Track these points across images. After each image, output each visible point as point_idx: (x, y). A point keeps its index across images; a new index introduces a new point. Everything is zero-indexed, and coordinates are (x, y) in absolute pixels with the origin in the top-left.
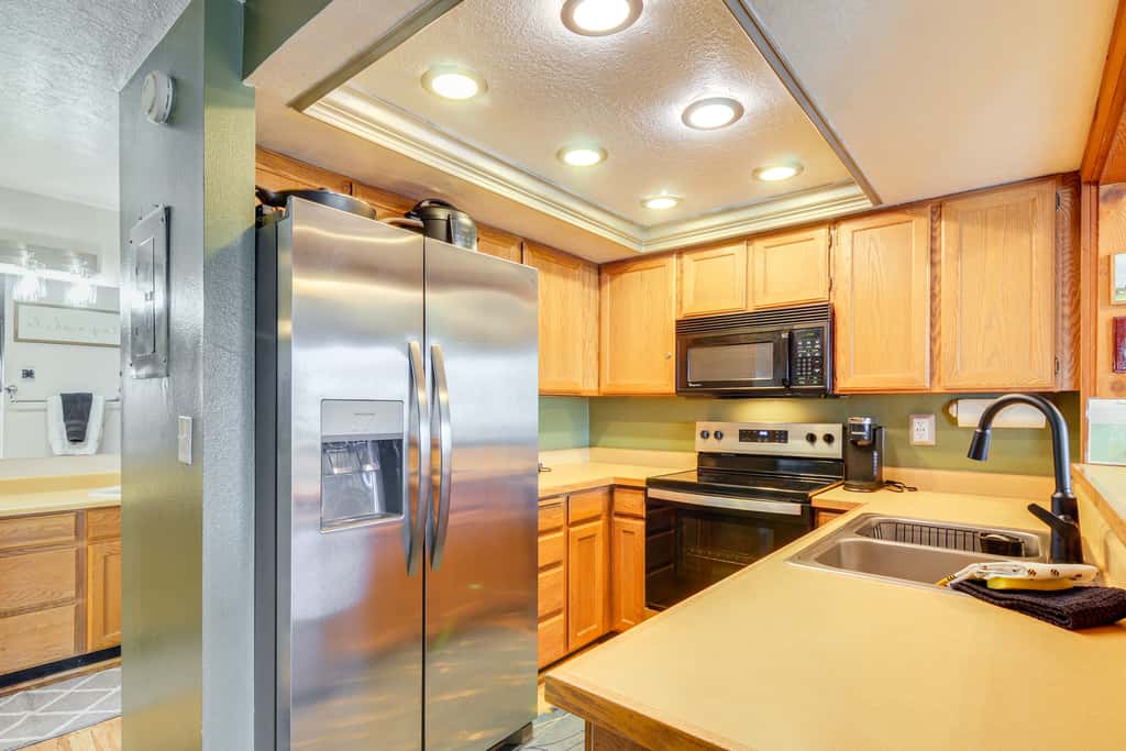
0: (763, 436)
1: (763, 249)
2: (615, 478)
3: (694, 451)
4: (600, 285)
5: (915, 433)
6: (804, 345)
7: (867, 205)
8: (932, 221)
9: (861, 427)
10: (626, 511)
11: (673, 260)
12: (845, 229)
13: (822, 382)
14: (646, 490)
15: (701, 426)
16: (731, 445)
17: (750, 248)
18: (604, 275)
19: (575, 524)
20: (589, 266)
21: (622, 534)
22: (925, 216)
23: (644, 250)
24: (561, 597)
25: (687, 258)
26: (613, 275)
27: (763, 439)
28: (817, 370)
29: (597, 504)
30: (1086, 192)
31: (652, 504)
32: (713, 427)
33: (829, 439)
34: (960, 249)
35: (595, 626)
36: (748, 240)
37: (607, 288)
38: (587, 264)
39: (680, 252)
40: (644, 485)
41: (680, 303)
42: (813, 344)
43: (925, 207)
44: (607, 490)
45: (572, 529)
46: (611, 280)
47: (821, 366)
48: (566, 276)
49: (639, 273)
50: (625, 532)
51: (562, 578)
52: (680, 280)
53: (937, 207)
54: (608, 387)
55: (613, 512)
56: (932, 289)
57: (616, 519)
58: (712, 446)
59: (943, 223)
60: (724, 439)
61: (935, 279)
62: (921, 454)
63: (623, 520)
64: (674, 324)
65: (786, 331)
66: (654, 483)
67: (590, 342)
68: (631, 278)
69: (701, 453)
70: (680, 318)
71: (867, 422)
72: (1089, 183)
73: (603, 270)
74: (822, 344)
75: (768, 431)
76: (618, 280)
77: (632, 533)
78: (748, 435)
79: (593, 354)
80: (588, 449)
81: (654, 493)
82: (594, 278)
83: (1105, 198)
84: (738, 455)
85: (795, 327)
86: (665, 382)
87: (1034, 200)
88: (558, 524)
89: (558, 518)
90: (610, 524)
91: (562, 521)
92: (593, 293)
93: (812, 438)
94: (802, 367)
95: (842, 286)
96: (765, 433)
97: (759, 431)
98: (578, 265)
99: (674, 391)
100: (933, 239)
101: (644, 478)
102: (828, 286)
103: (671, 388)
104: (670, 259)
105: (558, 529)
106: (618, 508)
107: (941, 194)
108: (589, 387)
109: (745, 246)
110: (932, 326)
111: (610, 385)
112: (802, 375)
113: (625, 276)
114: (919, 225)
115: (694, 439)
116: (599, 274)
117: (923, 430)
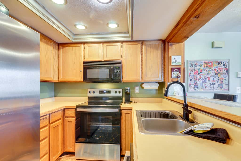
0: (105, 92)
1: (106, 46)
2: (66, 106)
3: (87, 97)
4: (59, 49)
5: (136, 90)
6: (116, 70)
7: (130, 39)
8: (141, 45)
9: (127, 89)
10: (69, 116)
11: (82, 45)
12: (124, 44)
13: (120, 79)
14: (76, 109)
15: (89, 90)
16: (97, 94)
17: (103, 45)
18: (60, 46)
19: (52, 123)
20: (55, 43)
21: (68, 123)
22: (140, 44)
23: (74, 41)
24: (47, 148)
25: (86, 45)
26: (63, 47)
27: (105, 93)
28: (119, 76)
29: (60, 115)
30: (167, 44)
31: (78, 113)
32: (92, 90)
33: (120, 92)
34: (146, 52)
35: (59, 153)
36: (102, 43)
37: (61, 50)
38: (55, 42)
39: (84, 43)
40: (75, 107)
41: (84, 57)
42: (118, 70)
43: (140, 42)
44: (63, 110)
45: (51, 125)
46: (62, 48)
47: (120, 75)
48: (47, 44)
49: (72, 47)
50: (68, 122)
51: (48, 142)
52: (84, 51)
53: (142, 42)
54: (61, 79)
55: (65, 117)
56: (141, 59)
57: (66, 118)
58: (92, 95)
59: (143, 46)
60: (95, 93)
61: (142, 58)
62: (137, 95)
63: (68, 118)
64: (83, 62)
65: (112, 66)
66: (78, 107)
67: (56, 65)
68: (69, 49)
69: (89, 97)
70: (84, 61)
71: (129, 88)
72: (167, 42)
73: (60, 45)
74: (120, 70)
75: (106, 91)
76: (65, 49)
77: (71, 122)
78: (101, 92)
79: (56, 69)
80: (54, 98)
81: (78, 110)
82: (57, 47)
83: (170, 45)
84: (98, 97)
85: (114, 66)
86: (80, 78)
87: (158, 44)
88: (46, 125)
89: (47, 122)
90: (64, 120)
91: (48, 123)
92: (57, 51)
93: (116, 92)
94: (115, 75)
95: (124, 57)
96: (105, 91)
97: (104, 91)
98: (52, 42)
99: (82, 81)
100: (141, 49)
101: (75, 105)
102: (121, 57)
103: (82, 80)
104: (81, 45)
105: (46, 126)
106: (66, 115)
107: (143, 40)
108: (56, 79)
109: (101, 44)
110: (141, 68)
111: (62, 79)
112: (116, 77)
113: (67, 48)
114: (139, 46)
115: (87, 93)
116: (59, 46)
117: (137, 90)
